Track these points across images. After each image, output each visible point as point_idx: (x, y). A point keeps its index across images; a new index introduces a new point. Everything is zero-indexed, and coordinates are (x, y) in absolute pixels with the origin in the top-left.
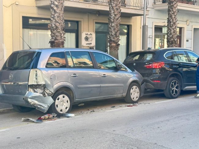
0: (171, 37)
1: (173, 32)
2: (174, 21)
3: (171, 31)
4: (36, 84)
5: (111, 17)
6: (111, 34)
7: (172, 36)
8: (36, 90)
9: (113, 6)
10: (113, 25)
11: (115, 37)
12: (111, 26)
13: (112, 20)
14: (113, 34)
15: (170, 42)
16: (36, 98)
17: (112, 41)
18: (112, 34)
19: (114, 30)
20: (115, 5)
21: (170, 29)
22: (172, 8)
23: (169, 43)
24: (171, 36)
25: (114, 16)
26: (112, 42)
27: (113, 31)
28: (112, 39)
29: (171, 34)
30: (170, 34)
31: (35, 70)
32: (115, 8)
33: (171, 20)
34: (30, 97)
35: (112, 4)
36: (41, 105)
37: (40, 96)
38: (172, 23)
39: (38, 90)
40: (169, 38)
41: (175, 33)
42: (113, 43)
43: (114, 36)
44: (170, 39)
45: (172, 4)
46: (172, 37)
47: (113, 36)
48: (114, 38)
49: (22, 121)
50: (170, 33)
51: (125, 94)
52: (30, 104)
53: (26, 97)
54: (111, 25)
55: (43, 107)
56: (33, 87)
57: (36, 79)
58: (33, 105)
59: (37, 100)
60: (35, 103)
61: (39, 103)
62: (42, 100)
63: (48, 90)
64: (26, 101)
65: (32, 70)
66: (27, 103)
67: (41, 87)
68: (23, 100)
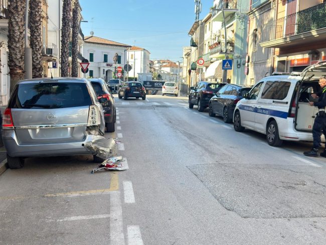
0: (37, 64)
2: (40, 45)
3: (37, 55)
5: (15, 35)
6: (15, 57)
9: (17, 20)
10: (18, 45)
12: (16, 47)
13: (17, 39)
14: (18, 58)
19: (20, 52)
20: (20, 20)
21: (36, 54)
22: (37, 29)
24: (38, 62)
25: (19, 34)
26: (17, 68)
27: (18, 53)
28: (18, 64)
29: (37, 59)
32: (20, 24)
33: (37, 43)
34: (93, 141)
35: (16, 18)
38: (38, 47)
40: (35, 64)
43: (20, 60)
44: (37, 66)
45: (36, 24)
46: (39, 64)
47: (18, 59)
50: (36, 58)
52: (94, 150)
54: (15, 45)
55: (105, 152)
56: (89, 129)
57: (92, 118)
58: (97, 151)
59: (99, 145)
60: (98, 148)
61: (101, 148)
62: (104, 144)
63: (100, 131)
64: (88, 147)
65: (90, 106)
66: (89, 150)
67: (97, 128)
68: (83, 147)
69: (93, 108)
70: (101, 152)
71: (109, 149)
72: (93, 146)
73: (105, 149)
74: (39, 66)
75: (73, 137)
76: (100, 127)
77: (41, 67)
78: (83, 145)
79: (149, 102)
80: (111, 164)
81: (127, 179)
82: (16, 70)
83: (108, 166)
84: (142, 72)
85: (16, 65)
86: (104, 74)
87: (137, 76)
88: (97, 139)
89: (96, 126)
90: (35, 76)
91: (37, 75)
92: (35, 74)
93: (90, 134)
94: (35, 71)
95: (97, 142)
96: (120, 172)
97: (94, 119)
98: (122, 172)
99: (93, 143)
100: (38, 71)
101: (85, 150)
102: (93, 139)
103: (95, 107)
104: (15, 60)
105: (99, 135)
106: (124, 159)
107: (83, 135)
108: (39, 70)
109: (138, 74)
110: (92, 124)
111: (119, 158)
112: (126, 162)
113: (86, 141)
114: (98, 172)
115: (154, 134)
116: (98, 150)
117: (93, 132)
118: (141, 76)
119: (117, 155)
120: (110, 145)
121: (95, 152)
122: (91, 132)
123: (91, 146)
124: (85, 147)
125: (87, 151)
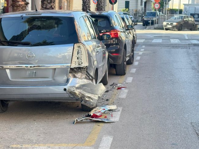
31: (77, 46)
34: (77, 86)
36: (89, 97)
49: (75, 123)
52: (78, 96)
53: (70, 87)
55: (92, 99)
56: (74, 71)
57: (78, 58)
58: (81, 98)
59: (84, 90)
60: (83, 95)
61: (87, 94)
62: (91, 90)
63: (89, 74)
64: (70, 93)
65: (75, 44)
66: (72, 96)
67: (84, 71)
68: (65, 92)
69: (79, 47)
70: (87, 99)
71: (97, 96)
72: (77, 92)
75: (54, 79)
76: (87, 69)
78: (65, 90)
79: (188, 40)
80: (98, 114)
81: (110, 134)
82: (19, 2)
83: (95, 116)
84: (190, 3)
86: (141, 5)
87: (182, 7)
88: (82, 83)
89: (82, 68)
93: (75, 77)
95: (81, 87)
96: (106, 124)
97: (79, 60)
98: (108, 124)
99: (77, 88)
100: (49, 3)
101: (67, 96)
102: (77, 83)
103: (81, 46)
105: (86, 78)
106: (120, 109)
107: (65, 78)
109: (185, 5)
110: (77, 66)
111: (113, 107)
112: (119, 113)
113: (69, 85)
114: (81, 122)
115: (171, 80)
116: (83, 96)
117: (79, 75)
118: (188, 7)
119: (113, 104)
120: (98, 91)
121: (79, 99)
122: (75, 75)
123: (74, 91)
124: (68, 92)
125: (70, 97)
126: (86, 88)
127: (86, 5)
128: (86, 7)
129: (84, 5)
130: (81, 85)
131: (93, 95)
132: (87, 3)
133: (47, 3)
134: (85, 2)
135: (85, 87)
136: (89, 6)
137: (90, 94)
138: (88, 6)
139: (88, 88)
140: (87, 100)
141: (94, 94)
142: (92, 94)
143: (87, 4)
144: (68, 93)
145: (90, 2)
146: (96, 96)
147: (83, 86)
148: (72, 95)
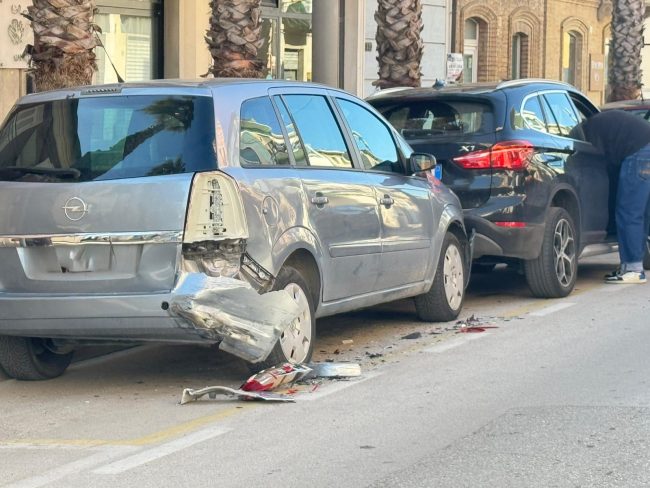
0: (400, 33)
1: (410, 8)
4: (210, 237)
6: (226, 14)
7: (404, 26)
8: (209, 266)
11: (247, 29)
14: (237, 16)
15: (395, 51)
16: (226, 301)
17: (234, 48)
18: (231, 14)
23: (394, 59)
24: (400, 26)
26: (232, 52)
28: (235, 39)
29: (399, 16)
30: (395, 17)
31: (207, 180)
34: (199, 295)
36: (244, 332)
37: (241, 290)
39: (217, 264)
40: (391, 34)
41: (416, 14)
42: (237, 56)
43: (243, 23)
44: (396, 40)
46: (404, 33)
47: (236, 22)
48: (242, 34)
49: (183, 401)
50: (394, 12)
51: (429, 282)
52: (201, 325)
53: (178, 297)
55: (252, 337)
56: (198, 252)
57: (212, 216)
58: (214, 331)
59: (226, 309)
61: (236, 323)
62: (250, 309)
63: (255, 264)
64: (180, 315)
65: (198, 176)
66: (185, 325)
67: (234, 252)
68: (164, 313)
69: (214, 182)
72: (199, 311)
73: (253, 328)
74: (406, 42)
75: (139, 276)
76: (243, 248)
77: (414, 43)
78: (165, 306)
80: (263, 381)
82: (230, 60)
85: (228, 43)
88: (217, 289)
89: (225, 244)
90: (388, 79)
91: (396, 76)
92: (391, 72)
93: (203, 270)
94: (388, 60)
97: (217, 221)
99: (201, 302)
100: (400, 62)
101: (170, 324)
102: (199, 288)
103: (221, 180)
104: (227, 25)
108: (407, 59)
111: (346, 369)
113: (176, 293)
116: (222, 327)
120: (273, 314)
121: (207, 334)
122: (205, 264)
123: (189, 311)
124: (173, 314)
125: (180, 327)
126: (232, 302)
127: (622, 64)
128: (625, 73)
129: (618, 66)
130: (213, 293)
131: (255, 324)
132: (626, 60)
133: (393, 63)
134: (619, 55)
135: (228, 300)
136: (635, 69)
137: (248, 322)
138: (629, 69)
139: (237, 305)
140: (234, 340)
141: (259, 322)
142: (254, 321)
143: (628, 63)
144: (171, 316)
145: (638, 55)
146: (266, 327)
147: (222, 295)
148: (186, 320)
